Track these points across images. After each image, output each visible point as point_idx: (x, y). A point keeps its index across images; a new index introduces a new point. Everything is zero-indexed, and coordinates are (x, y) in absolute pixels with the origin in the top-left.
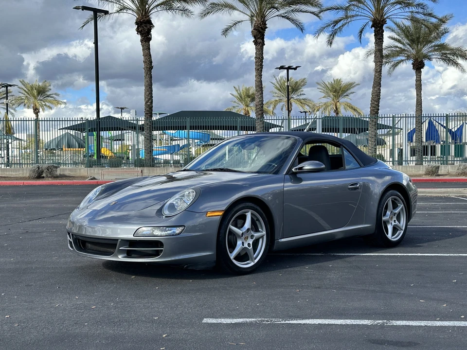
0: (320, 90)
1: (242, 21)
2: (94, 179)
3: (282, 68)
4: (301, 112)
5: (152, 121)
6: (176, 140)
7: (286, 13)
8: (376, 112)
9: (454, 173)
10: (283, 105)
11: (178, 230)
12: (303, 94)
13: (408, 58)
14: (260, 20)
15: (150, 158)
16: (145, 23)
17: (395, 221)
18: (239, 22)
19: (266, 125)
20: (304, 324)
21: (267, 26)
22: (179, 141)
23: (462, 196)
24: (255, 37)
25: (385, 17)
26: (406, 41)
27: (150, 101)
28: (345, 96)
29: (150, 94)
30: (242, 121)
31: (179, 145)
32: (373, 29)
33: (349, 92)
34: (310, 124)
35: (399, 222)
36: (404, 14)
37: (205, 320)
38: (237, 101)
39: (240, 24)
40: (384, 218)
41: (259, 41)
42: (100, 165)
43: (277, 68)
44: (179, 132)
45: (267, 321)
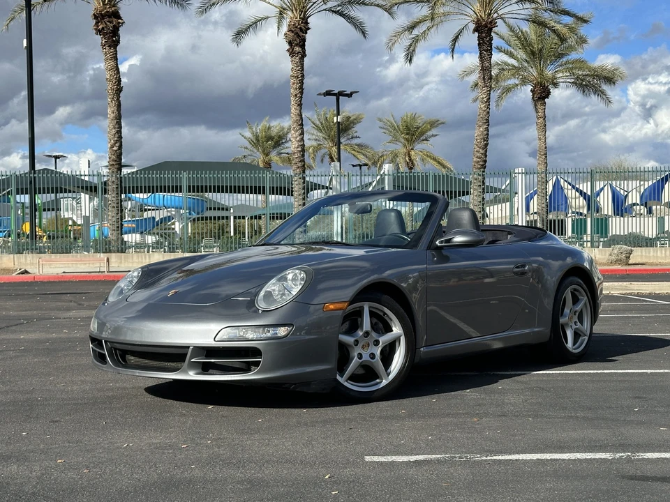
0: (384, 131)
1: (268, 18)
2: (26, 272)
3: (328, 93)
4: (354, 166)
5: (121, 178)
6: (149, 210)
7: (339, 6)
8: (482, 165)
9: (604, 261)
10: (325, 154)
11: (282, 331)
12: (356, 137)
13: (524, 81)
14: (297, 15)
15: (118, 239)
16: (110, 17)
17: (575, 322)
18: (263, 19)
19: (308, 185)
20: (516, 460)
21: (310, 26)
22: (154, 212)
23: (630, 294)
24: (290, 43)
25: (496, 15)
26: (521, 54)
27: (117, 145)
28: (423, 140)
29: (117, 132)
30: (273, 178)
31: (154, 218)
32: (477, 34)
33: (430, 133)
34: (374, 184)
35: (582, 323)
36: (522, 12)
37: (368, 458)
38: (250, 146)
39: (264, 22)
40: (562, 320)
41: (297, 49)
42: (36, 249)
43: (320, 94)
44: (154, 196)
45: (460, 457)
